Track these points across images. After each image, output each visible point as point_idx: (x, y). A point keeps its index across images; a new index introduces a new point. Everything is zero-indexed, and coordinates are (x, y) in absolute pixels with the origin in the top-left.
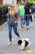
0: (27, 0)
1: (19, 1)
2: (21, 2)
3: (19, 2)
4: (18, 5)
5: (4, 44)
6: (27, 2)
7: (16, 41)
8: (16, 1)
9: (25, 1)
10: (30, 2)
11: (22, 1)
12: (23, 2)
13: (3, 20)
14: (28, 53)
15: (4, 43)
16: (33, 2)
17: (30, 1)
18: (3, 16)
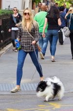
0: (52, 1)
1: (35, 2)
2: (40, 4)
3: (35, 5)
4: (33, 11)
5: (4, 91)
6: (53, 4)
7: (29, 84)
8: (30, 2)
9: (48, 1)
10: (60, 4)
11: (42, 2)
12: (44, 4)
13: (2, 41)
14: (54, 108)
15: (4, 88)
16: (66, 4)
17: (59, 2)
18: (2, 32)
